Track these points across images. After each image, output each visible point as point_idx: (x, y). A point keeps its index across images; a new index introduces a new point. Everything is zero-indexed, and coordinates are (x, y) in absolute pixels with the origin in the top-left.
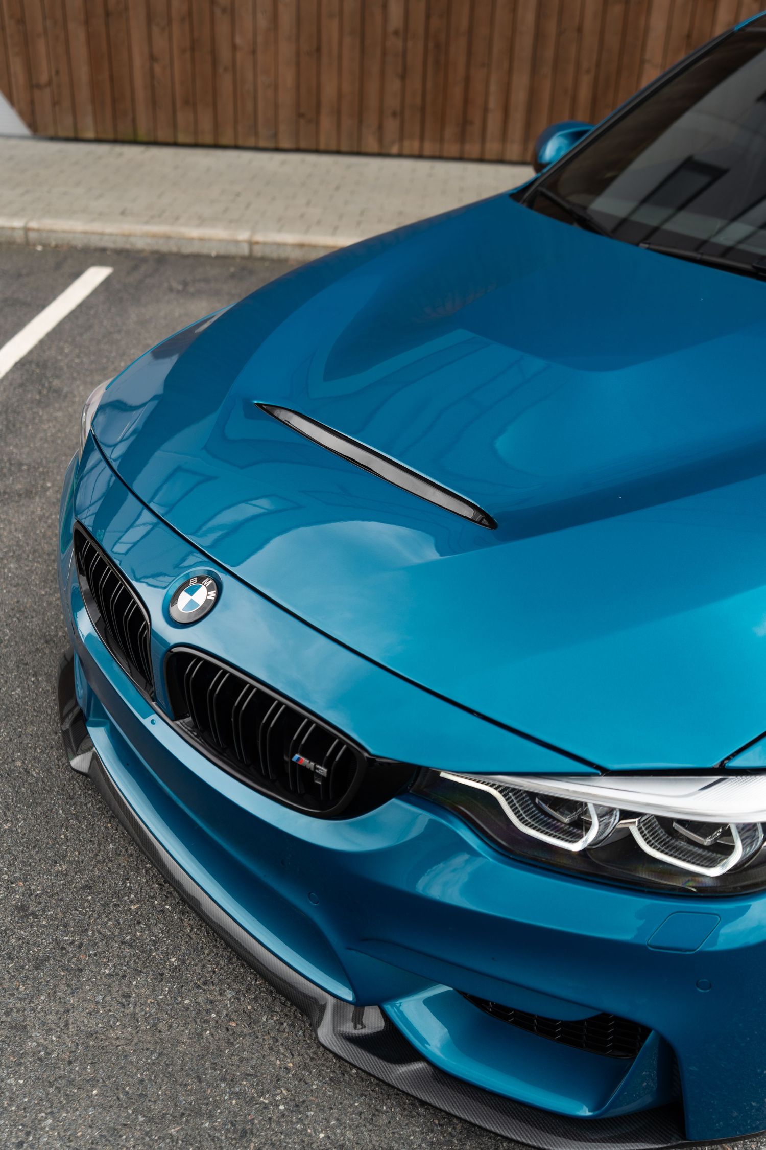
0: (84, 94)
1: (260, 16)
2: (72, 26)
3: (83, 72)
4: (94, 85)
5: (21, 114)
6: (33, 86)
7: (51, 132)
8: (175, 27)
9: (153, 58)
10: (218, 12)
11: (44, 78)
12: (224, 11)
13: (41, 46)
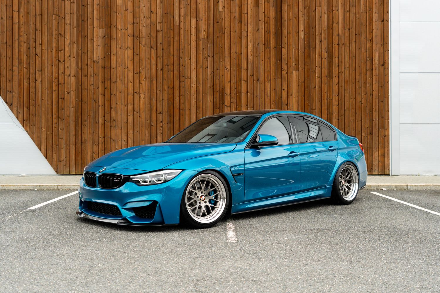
0: (73, 163)
1: (123, 141)
2: (71, 146)
3: (73, 157)
4: (76, 160)
5: (54, 169)
6: (59, 161)
7: (62, 173)
8: (100, 145)
9: (93, 153)
10: (112, 141)
11: (62, 159)
12: (114, 140)
13: (62, 151)
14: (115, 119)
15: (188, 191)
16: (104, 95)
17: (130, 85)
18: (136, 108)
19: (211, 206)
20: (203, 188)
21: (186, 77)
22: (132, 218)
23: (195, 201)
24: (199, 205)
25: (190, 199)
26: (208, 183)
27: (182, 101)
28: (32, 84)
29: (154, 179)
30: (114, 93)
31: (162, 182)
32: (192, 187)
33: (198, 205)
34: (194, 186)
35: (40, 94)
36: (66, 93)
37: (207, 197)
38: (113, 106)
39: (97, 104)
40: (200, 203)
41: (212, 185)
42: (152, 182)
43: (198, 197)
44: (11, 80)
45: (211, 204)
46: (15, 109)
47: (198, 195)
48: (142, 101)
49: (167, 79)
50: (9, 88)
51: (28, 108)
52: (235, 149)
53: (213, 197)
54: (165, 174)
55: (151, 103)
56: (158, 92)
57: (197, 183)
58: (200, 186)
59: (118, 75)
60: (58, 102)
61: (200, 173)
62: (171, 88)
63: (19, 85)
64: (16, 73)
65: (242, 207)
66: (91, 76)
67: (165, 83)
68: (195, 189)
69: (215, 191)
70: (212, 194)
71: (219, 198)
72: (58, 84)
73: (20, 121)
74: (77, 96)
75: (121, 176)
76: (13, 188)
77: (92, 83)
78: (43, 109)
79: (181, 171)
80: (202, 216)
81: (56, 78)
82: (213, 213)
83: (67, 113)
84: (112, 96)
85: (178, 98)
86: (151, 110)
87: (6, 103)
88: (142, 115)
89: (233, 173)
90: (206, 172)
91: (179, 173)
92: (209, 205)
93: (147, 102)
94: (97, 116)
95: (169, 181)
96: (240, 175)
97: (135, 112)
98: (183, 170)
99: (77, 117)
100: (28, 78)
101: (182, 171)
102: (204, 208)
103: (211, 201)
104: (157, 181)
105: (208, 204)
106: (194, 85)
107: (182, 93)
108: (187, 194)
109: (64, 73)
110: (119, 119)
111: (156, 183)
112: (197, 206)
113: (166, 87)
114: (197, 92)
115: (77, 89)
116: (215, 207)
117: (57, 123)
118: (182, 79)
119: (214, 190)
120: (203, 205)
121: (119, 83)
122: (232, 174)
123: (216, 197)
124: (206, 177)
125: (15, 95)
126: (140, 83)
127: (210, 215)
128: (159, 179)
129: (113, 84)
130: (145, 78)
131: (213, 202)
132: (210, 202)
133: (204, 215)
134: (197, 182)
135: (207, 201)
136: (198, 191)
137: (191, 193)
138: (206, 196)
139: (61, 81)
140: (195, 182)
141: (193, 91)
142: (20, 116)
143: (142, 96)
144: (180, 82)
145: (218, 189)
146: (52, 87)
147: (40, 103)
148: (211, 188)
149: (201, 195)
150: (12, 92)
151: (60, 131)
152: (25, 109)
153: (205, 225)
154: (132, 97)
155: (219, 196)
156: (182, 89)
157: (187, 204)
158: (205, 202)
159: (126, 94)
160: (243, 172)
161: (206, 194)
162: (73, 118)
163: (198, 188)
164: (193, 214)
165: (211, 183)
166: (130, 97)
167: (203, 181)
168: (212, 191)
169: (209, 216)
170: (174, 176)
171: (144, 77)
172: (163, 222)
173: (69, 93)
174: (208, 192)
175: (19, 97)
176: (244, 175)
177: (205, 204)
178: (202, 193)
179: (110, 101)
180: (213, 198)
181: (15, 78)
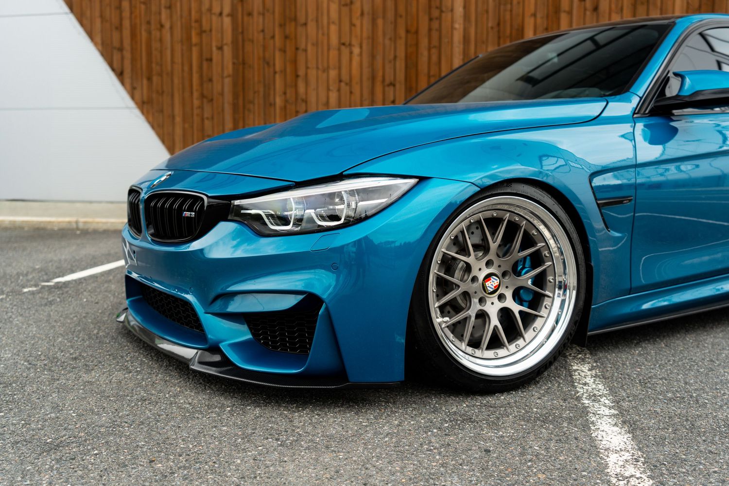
14: (304, 97)
15: (440, 257)
16: (283, 51)
17: (334, 29)
18: (345, 77)
19: (521, 312)
20: (494, 246)
21: (444, 9)
22: (238, 347)
23: (466, 295)
24: (479, 307)
25: (444, 286)
26: (513, 228)
27: (434, 58)
28: (156, 34)
29: (311, 212)
30: (303, 46)
31: (342, 221)
32: (454, 244)
33: (475, 307)
34: (461, 238)
35: (169, 52)
36: (214, 49)
37: (507, 280)
38: (301, 72)
39: (272, 70)
40: (482, 301)
41: (526, 234)
42: (304, 224)
43: (474, 279)
44: (119, 28)
45: (521, 303)
46: (128, 81)
47: (475, 272)
48: (356, 60)
49: (404, 14)
50: (116, 44)
51: (149, 79)
52: (604, 115)
53: (527, 279)
54: (352, 193)
55: (372, 65)
56: (387, 42)
57: (473, 229)
58: (484, 239)
59: (310, 10)
60: (201, 67)
61: (485, 192)
62: (412, 32)
63: (133, 35)
64: (126, 14)
65: (627, 309)
66: (259, 13)
67: (401, 23)
68: (464, 250)
69: (537, 259)
70: (523, 268)
71: (549, 284)
72: (201, 32)
73: (136, 103)
74: (235, 55)
75: (202, 199)
76: (102, 227)
77: (261, 28)
78: (176, 81)
79: (413, 181)
80: (488, 348)
81: (196, 21)
82: (529, 335)
83: (217, 87)
84: (300, 52)
85: (426, 53)
86: (373, 78)
87: (113, 70)
88: (357, 90)
89: (598, 197)
90: (509, 191)
91: (405, 188)
92: (516, 308)
93: (365, 64)
94: (272, 93)
95: (367, 218)
96: (621, 202)
97: (343, 84)
98: (422, 179)
99: (235, 96)
100: (149, 23)
101: (418, 183)
102: (495, 321)
103: (522, 291)
104: (323, 218)
105: (510, 303)
106: (459, 26)
107: (435, 42)
108: (434, 270)
109: (210, 10)
110: (312, 98)
111: (319, 226)
112: (472, 312)
113: (402, 32)
114: (466, 40)
115: (235, 42)
116: (537, 316)
117: (201, 107)
118: (435, 13)
119: (531, 255)
120: (493, 308)
121: (312, 26)
122: (596, 199)
123: (540, 281)
124: (506, 207)
125: (127, 55)
126: (352, 25)
127: (518, 342)
128: (330, 213)
129: (301, 30)
130: (362, 14)
131: (528, 297)
132: (517, 296)
133: (495, 343)
134: (471, 224)
135: (509, 294)
136: (476, 256)
137: (448, 264)
138: (504, 274)
139: (206, 26)
140: (463, 225)
141: (458, 36)
142: (137, 94)
143: (356, 50)
144: (431, 20)
145: (546, 253)
146: (189, 38)
147: (169, 68)
148: (523, 247)
149: (486, 271)
150: (121, 49)
151: (206, 122)
152: (145, 82)
153: (499, 382)
154: (336, 52)
155: (550, 278)
156: (435, 35)
157: (434, 305)
158: (501, 297)
159: (325, 48)
160: (631, 192)
161: (503, 269)
162: (228, 97)
163: (476, 247)
164: (457, 342)
165: (525, 231)
166: (333, 54)
167: (493, 223)
168: (525, 258)
169: (512, 348)
170: (383, 201)
171: (359, 13)
172: (339, 374)
173: (220, 48)
174: (513, 262)
175: (133, 60)
176: (633, 202)
177: (499, 305)
178: (489, 264)
179: (295, 62)
180: (530, 282)
181: (127, 23)
